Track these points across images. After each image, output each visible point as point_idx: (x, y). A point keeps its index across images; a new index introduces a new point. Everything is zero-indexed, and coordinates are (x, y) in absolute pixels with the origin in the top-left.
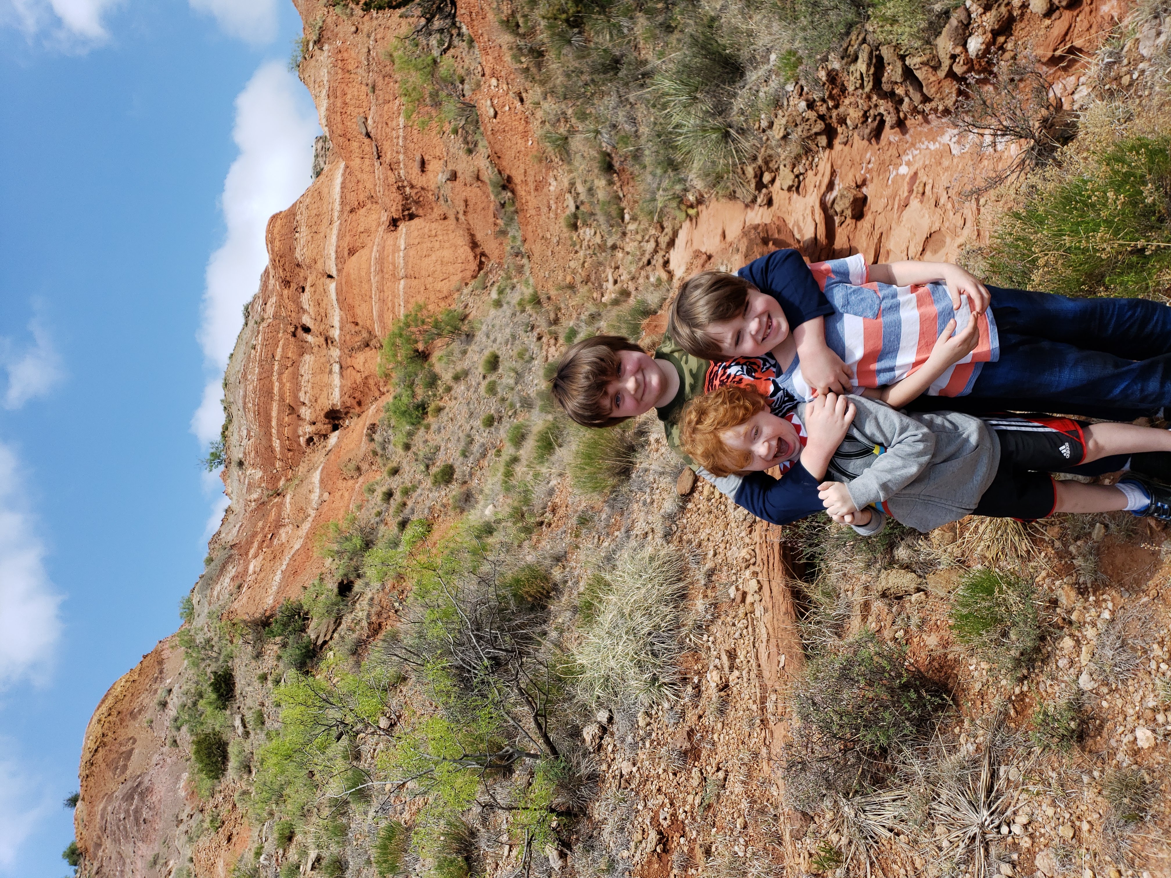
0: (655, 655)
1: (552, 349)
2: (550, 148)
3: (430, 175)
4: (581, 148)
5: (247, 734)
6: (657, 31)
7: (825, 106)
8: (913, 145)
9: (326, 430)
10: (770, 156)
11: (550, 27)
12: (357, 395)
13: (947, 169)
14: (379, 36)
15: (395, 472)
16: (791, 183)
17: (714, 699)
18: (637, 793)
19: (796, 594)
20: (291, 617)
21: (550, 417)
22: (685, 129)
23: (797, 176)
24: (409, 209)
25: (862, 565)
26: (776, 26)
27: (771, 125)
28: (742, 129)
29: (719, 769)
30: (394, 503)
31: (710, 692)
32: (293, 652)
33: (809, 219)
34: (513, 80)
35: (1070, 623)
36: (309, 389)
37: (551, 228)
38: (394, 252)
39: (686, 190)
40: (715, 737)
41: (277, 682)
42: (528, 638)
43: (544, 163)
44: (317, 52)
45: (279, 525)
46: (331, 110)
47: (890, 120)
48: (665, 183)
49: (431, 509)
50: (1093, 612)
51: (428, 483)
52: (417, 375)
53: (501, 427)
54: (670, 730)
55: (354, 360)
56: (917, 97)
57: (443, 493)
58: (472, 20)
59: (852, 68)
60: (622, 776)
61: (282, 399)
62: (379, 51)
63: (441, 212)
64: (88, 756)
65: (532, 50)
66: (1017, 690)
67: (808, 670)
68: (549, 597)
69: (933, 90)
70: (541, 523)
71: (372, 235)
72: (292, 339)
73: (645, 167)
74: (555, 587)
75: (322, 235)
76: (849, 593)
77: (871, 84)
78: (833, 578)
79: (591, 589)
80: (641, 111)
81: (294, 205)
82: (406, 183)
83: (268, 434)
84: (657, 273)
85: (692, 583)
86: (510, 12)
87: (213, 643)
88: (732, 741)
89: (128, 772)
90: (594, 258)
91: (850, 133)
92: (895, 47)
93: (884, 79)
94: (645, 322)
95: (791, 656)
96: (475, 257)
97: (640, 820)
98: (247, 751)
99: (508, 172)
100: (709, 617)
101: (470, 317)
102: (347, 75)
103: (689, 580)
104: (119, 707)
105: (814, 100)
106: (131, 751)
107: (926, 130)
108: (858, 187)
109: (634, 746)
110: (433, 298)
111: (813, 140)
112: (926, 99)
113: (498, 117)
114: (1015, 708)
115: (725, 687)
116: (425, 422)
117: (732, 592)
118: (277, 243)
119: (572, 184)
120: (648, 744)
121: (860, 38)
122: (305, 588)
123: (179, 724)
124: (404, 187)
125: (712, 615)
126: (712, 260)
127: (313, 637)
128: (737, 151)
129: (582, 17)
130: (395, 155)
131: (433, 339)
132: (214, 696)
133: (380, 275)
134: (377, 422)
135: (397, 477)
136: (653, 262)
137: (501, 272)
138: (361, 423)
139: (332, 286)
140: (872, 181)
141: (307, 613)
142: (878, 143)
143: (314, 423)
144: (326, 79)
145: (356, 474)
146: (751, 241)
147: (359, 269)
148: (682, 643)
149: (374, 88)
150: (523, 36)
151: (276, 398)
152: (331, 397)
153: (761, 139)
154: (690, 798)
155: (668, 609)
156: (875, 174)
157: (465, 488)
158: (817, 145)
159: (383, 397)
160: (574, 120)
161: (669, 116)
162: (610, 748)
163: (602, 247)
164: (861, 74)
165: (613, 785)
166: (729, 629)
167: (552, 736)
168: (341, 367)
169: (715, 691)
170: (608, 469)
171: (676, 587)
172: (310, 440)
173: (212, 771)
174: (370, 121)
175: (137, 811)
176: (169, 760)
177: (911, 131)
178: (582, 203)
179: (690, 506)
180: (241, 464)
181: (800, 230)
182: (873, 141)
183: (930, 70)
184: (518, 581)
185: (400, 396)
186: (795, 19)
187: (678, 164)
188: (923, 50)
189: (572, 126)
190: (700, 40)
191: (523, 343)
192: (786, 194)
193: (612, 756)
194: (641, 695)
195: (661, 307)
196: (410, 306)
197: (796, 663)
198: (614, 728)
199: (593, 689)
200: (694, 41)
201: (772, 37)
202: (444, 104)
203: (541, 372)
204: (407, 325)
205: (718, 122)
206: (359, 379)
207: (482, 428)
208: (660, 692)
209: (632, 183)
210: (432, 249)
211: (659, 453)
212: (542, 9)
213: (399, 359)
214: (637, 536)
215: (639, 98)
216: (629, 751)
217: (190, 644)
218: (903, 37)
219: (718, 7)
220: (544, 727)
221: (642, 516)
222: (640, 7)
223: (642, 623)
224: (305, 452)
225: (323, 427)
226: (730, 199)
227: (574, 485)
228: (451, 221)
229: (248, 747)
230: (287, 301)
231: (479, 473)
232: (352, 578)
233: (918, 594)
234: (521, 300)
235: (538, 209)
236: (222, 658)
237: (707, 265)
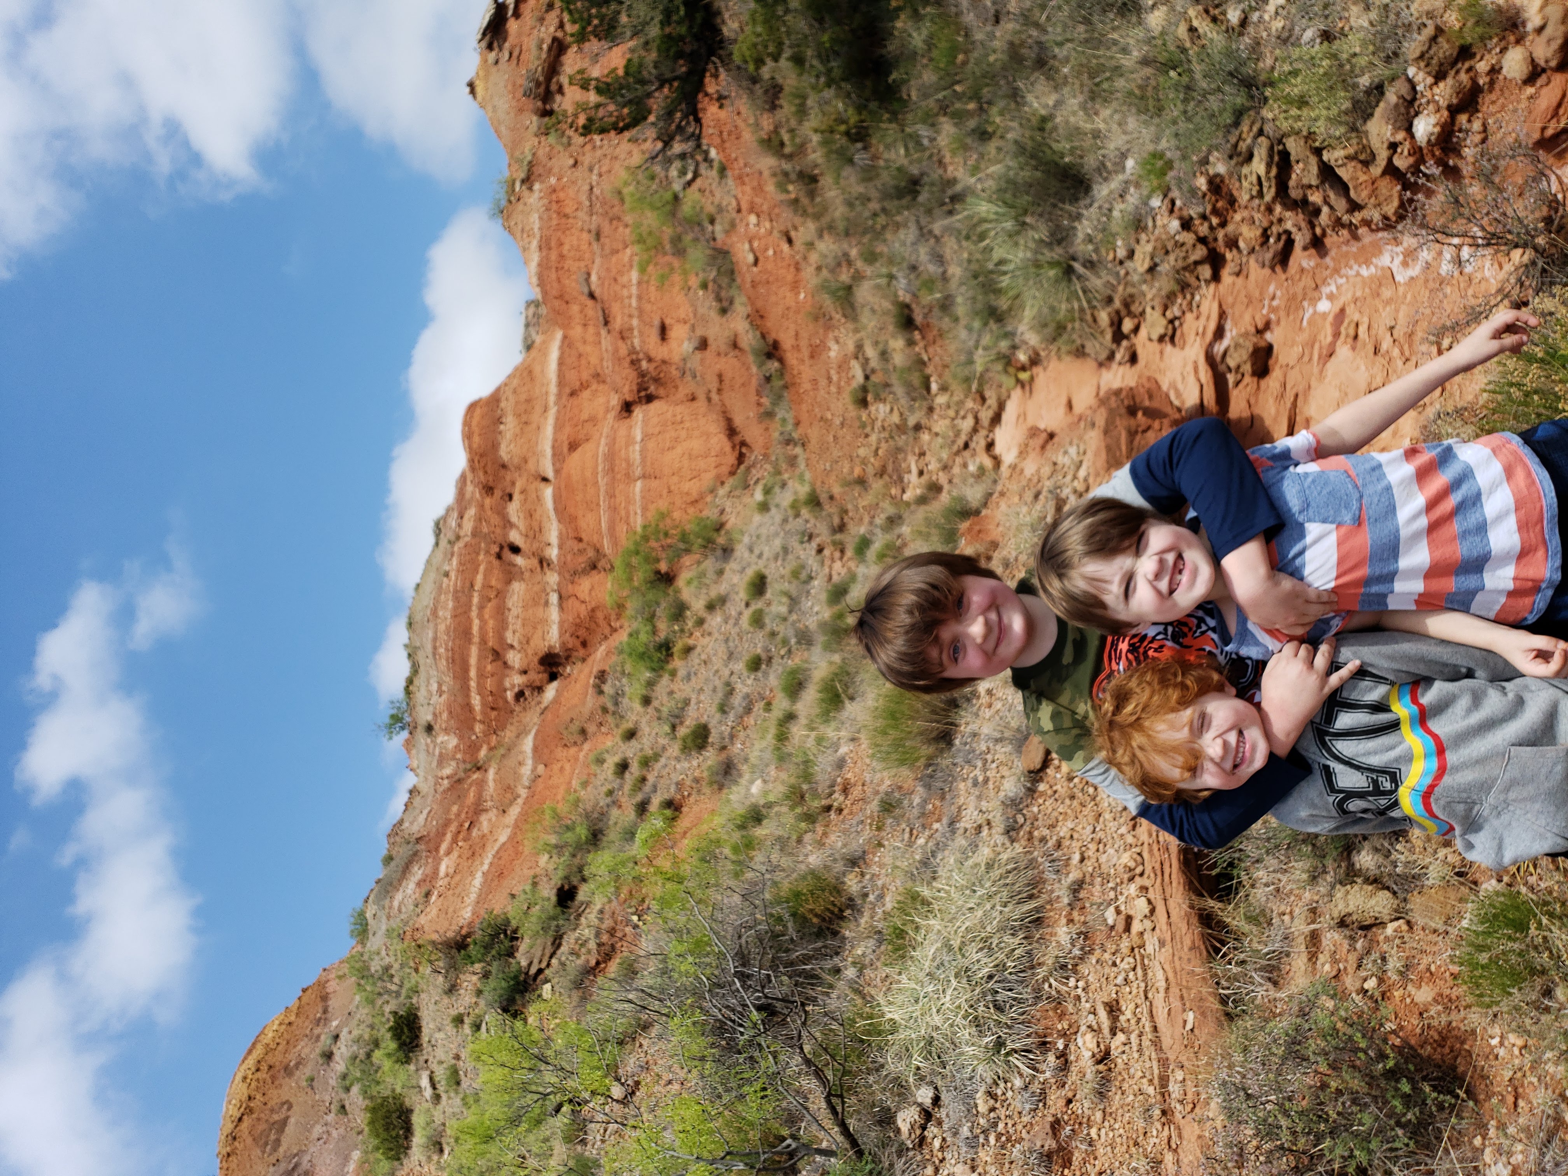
0: (999, 1008)
1: (838, 565)
2: (828, 302)
3: (673, 343)
4: (870, 299)
5: (437, 1098)
6: (969, 141)
7: (1206, 225)
8: (1336, 271)
9: (541, 680)
10: (1132, 296)
11: (825, 143)
12: (582, 632)
13: (1388, 302)
14: (604, 169)
15: (631, 735)
16: (1161, 331)
17: (1089, 1076)
19: (1206, 919)
20: (494, 936)
21: (837, 658)
22: (1011, 267)
23: (1171, 322)
24: (646, 389)
25: (1305, 876)
26: (1132, 123)
27: (1131, 254)
28: (1090, 262)
30: (630, 777)
31: (1082, 1063)
32: (497, 985)
33: (1191, 379)
34: (778, 215)
36: (518, 626)
37: (832, 406)
38: (627, 446)
39: (1014, 347)
40: (1093, 1132)
41: (477, 1027)
42: (812, 976)
43: (821, 321)
44: (526, 193)
45: (478, 809)
46: (543, 267)
47: (1300, 239)
48: (986, 339)
49: (679, 785)
51: (674, 749)
52: (658, 604)
53: (771, 671)
54: (1026, 1119)
55: (576, 586)
56: (1341, 205)
57: (695, 763)
58: (723, 142)
59: (1245, 170)
61: (483, 641)
62: (604, 189)
63: (687, 391)
64: (230, 1126)
65: (801, 175)
67: (1232, 1036)
68: (842, 918)
69: (1364, 194)
70: (828, 808)
71: (599, 425)
72: (496, 562)
73: (956, 320)
74: (851, 903)
75: (534, 426)
76: (1286, 918)
77: (1273, 190)
78: (1260, 894)
79: (902, 909)
80: (950, 246)
81: (498, 390)
82: (641, 356)
83: (465, 689)
84: (978, 460)
85: (1050, 902)
86: (771, 128)
87: (393, 972)
88: (1118, 1140)
89: (281, 1150)
90: (891, 442)
91: (1244, 260)
92: (1307, 138)
93: (1292, 183)
94: (964, 526)
95: (1203, 1014)
96: (733, 447)
98: (438, 1122)
99: (774, 335)
100: (1077, 952)
101: (728, 526)
102: (563, 220)
103: (1045, 897)
104: (271, 1060)
105: (1191, 218)
106: (284, 1122)
107: (1354, 249)
108: (1260, 332)
109: (973, 1143)
110: (679, 502)
111: (1192, 272)
112: (1354, 207)
113: (760, 264)
115: (1103, 1057)
116: (670, 667)
117: (1110, 916)
118: (476, 439)
119: (859, 347)
120: (992, 1139)
121: (1255, 129)
122: (513, 896)
123: (348, 1083)
124: (639, 360)
125: (1082, 949)
126: (1056, 440)
127: (524, 963)
128: (1084, 292)
129: (866, 128)
130: (626, 319)
131: (679, 557)
132: (393, 1045)
133: (610, 475)
134: (607, 668)
135: (633, 742)
136: (972, 445)
137: (768, 466)
138: (586, 670)
139: (548, 492)
140: (1278, 322)
141: (515, 931)
142: (1285, 271)
143: (525, 672)
144: (536, 226)
145: (579, 739)
146: (1112, 413)
147: (583, 469)
148: (1038, 990)
149: (598, 236)
150: (790, 157)
151: (476, 639)
152: (547, 638)
153: (1118, 273)
155: (1017, 941)
156: (1282, 314)
157: (724, 755)
158: (1198, 278)
159: (615, 635)
160: (859, 264)
161: (989, 250)
162: (937, 1143)
163: (901, 428)
164: (1259, 178)
166: (1107, 970)
167: (852, 1124)
168: (560, 597)
169: (1090, 1063)
170: (921, 734)
171: (1026, 907)
172: (520, 695)
173: (391, 1149)
174: (594, 278)
176: (335, 1133)
177: (1333, 253)
178: (873, 371)
179: (1042, 787)
180: (429, 728)
181: (1178, 395)
182: (1278, 269)
183: (1359, 166)
184: (797, 895)
185: (637, 632)
186: (1160, 110)
187: (1004, 312)
188: (1348, 140)
189: (857, 271)
190: (1029, 148)
191: (798, 558)
192: (1156, 346)
193: (940, 1155)
194: (980, 1069)
195: (985, 504)
196: (649, 515)
197: (1211, 1026)
198: (942, 1113)
199: (911, 1056)
200: (1020, 148)
201: (1128, 137)
202: (690, 251)
203: (824, 596)
204: (646, 538)
205: (1056, 254)
206: (583, 611)
207: (745, 673)
208: (1008, 1062)
209: (939, 342)
210: (676, 439)
211: (993, 710)
212: (814, 121)
213: (636, 584)
214: (966, 830)
215: (947, 229)
216: (964, 1149)
217: (363, 973)
218: (1319, 124)
219: (1051, 103)
220: (839, 1109)
221: (972, 801)
222: (944, 109)
223: (978, 961)
224: (512, 712)
225: (537, 676)
226: (1077, 356)
227: (873, 755)
228: (701, 402)
229: (438, 1118)
230: (489, 513)
231: (742, 734)
232: (575, 881)
233: (1396, 924)
234: (795, 501)
235: (815, 381)
236: (404, 992)
237: (1049, 447)
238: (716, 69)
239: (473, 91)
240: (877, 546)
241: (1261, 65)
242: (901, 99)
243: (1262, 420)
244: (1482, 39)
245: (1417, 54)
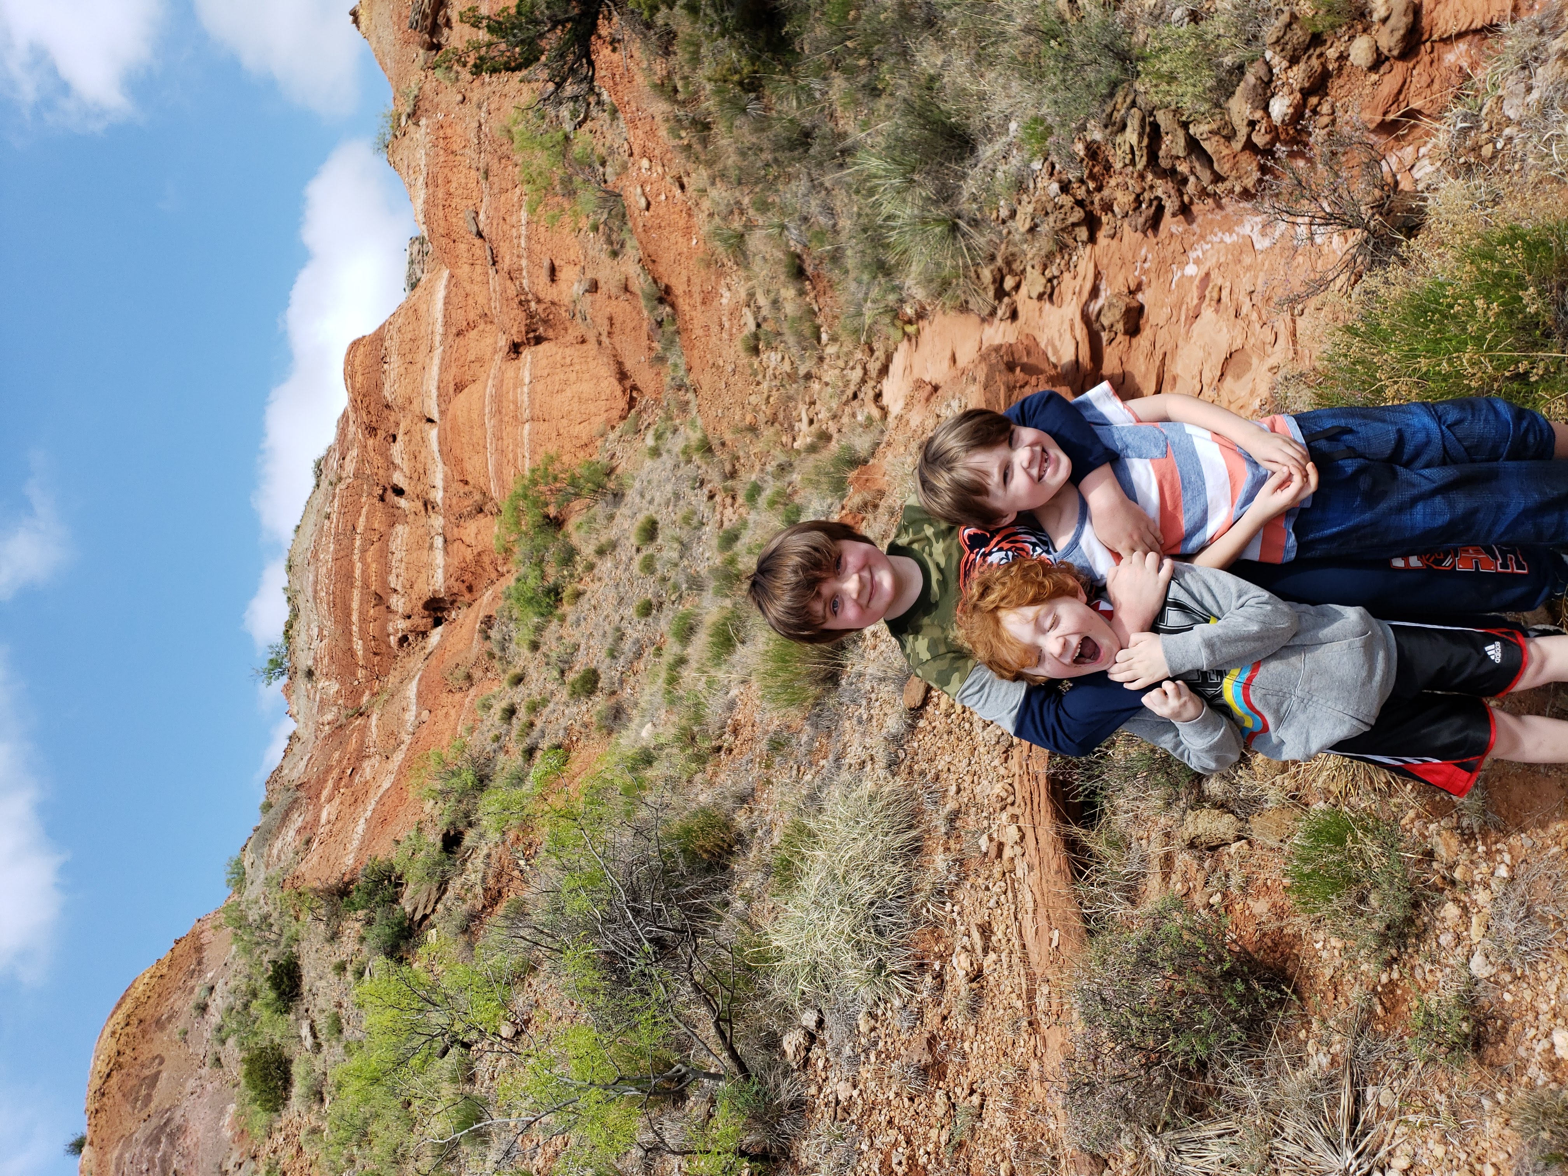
0: (880, 933)
1: (729, 511)
2: (720, 249)
3: (562, 285)
4: (762, 247)
5: (318, 1047)
6: (860, 95)
7: (1084, 188)
8: (1203, 237)
9: (425, 626)
10: (1013, 255)
11: (719, 92)
12: (467, 577)
13: (1248, 269)
14: (492, 107)
15: (518, 680)
16: (1041, 290)
17: (963, 993)
18: (860, 1127)
19: (1072, 845)
20: (378, 883)
21: (728, 603)
22: (900, 222)
23: (1050, 280)
24: (534, 331)
25: (1160, 803)
26: (1016, 86)
27: (1013, 214)
28: (975, 220)
29: (972, 1092)
30: (517, 723)
31: (957, 982)
32: (381, 931)
33: (1068, 336)
34: (670, 160)
35: (1453, 883)
36: (402, 571)
37: (724, 353)
38: (515, 387)
39: (902, 301)
40: (966, 1046)
41: (360, 974)
42: (702, 911)
43: (713, 268)
44: (412, 128)
45: (361, 756)
46: (430, 203)
47: (1170, 205)
48: (875, 292)
49: (568, 730)
50: (1484, 867)
51: (564, 694)
52: (547, 549)
53: (662, 617)
54: (903, 1037)
55: (462, 530)
56: (1206, 176)
57: (584, 708)
58: (615, 84)
59: (1119, 139)
60: (838, 1102)
61: (366, 585)
62: (492, 126)
63: (577, 334)
64: (98, 1082)
65: (694, 122)
66: (1384, 978)
67: (1092, 952)
68: (732, 853)
69: (1227, 166)
70: (719, 749)
71: (487, 366)
72: (380, 505)
73: (847, 272)
74: (740, 839)
75: (419, 366)
76: (1144, 842)
77: (1145, 159)
78: (1120, 821)
79: (789, 841)
80: (840, 198)
81: (382, 327)
82: (530, 297)
83: (347, 633)
84: (866, 410)
85: (928, 831)
86: (664, 73)
87: (272, 920)
88: (989, 1052)
89: (153, 1105)
90: (782, 390)
91: (1119, 223)
92: (1175, 111)
93: (1162, 153)
94: (852, 475)
95: (1067, 932)
96: (624, 392)
97: (865, 1165)
98: (318, 1072)
99: (665, 280)
100: (953, 878)
101: (619, 471)
102: (451, 157)
103: (923, 827)
104: (141, 1014)
105: (1070, 182)
106: (156, 1077)
107: (1219, 218)
108: (1132, 293)
109: (854, 1061)
110: (568, 446)
111: (1070, 233)
112: (1218, 178)
113: (652, 208)
114: (1382, 1003)
115: (977, 976)
116: (559, 612)
117: (984, 842)
118: (359, 378)
119: (751, 295)
120: (873, 1058)
121: (1128, 100)
122: (398, 842)
123: (223, 1035)
124: (528, 301)
125: (957, 875)
126: (940, 392)
127: (409, 909)
128: (969, 249)
129: (760, 79)
130: (515, 259)
131: (569, 501)
132: (272, 995)
133: (498, 417)
134: (494, 613)
135: (521, 687)
136: (861, 395)
137: (659, 412)
138: (472, 615)
139: (433, 433)
140: (1149, 285)
141: (400, 877)
142: (1155, 236)
143: (409, 617)
144: (423, 163)
145: (466, 685)
146: (992, 368)
147: (470, 410)
148: (916, 915)
149: (486, 173)
150: (683, 104)
151: (358, 583)
152: (432, 582)
153: (1000, 232)
154: (933, 1134)
155: (897, 869)
156: (1153, 276)
157: (613, 700)
158: (1075, 239)
159: (502, 580)
160: (751, 212)
161: (877, 205)
162: (821, 1064)
163: (792, 377)
164: (1132, 147)
165: (826, 1116)
166: (981, 894)
167: (739, 1048)
168: (445, 541)
169: (964, 981)
170: (809, 675)
171: (905, 837)
172: (403, 640)
173: (269, 1101)
174: (482, 217)
175: (165, 1160)
176: (209, 1087)
177: (1199, 220)
178: (765, 319)
179: (922, 723)
180: (310, 674)
181: (1056, 351)
182: (1150, 233)
183: (1222, 140)
184: (688, 831)
185: (526, 577)
186: (1042, 77)
187: (891, 267)
188: (1212, 115)
189: (749, 220)
190: (916, 106)
191: (690, 504)
192: (1035, 303)
193: (823, 1075)
194: (862, 989)
195: (873, 454)
196: (537, 458)
197: (1074, 941)
198: (825, 1035)
199: (796, 982)
200: (909, 107)
201: (1012, 101)
202: (580, 193)
203: (715, 542)
204: (534, 483)
205: (943, 211)
206: (469, 555)
207: (636, 619)
208: (887, 983)
209: (830, 293)
210: (566, 382)
211: (878, 651)
212: (707, 69)
213: (524, 528)
214: (850, 766)
215: (838, 182)
216: (846, 1067)
217: (240, 922)
218: (1185, 99)
219: (939, 63)
220: (728, 1035)
221: (856, 739)
222: (836, 64)
223: (861, 888)
224: (397, 656)
225: (420, 621)
226: (961, 312)
227: (763, 696)
228: (592, 344)
229: (319, 1066)
230: (372, 454)
231: (632, 679)
232: (461, 827)
233: (1238, 844)
234: (686, 447)
235: (707, 327)
236: (283, 941)
237: (933, 399)
238: (610, 13)
239: (356, 21)
240: (768, 493)
241: (1134, 39)
242: (793, 51)
243: (1133, 376)
244: (1333, 27)
245: (1273, 39)
